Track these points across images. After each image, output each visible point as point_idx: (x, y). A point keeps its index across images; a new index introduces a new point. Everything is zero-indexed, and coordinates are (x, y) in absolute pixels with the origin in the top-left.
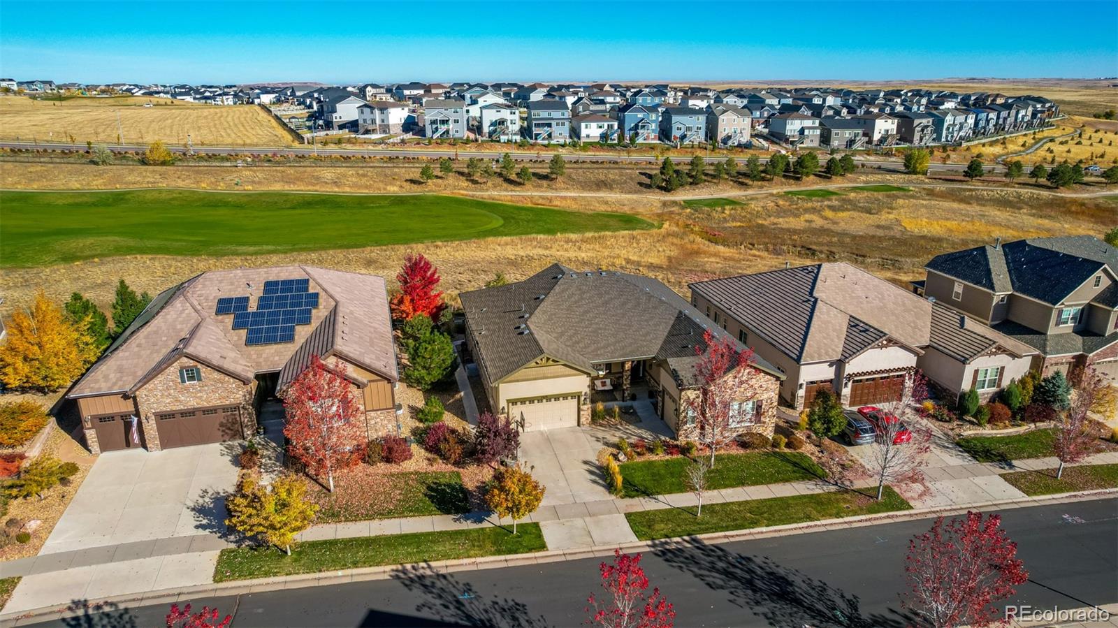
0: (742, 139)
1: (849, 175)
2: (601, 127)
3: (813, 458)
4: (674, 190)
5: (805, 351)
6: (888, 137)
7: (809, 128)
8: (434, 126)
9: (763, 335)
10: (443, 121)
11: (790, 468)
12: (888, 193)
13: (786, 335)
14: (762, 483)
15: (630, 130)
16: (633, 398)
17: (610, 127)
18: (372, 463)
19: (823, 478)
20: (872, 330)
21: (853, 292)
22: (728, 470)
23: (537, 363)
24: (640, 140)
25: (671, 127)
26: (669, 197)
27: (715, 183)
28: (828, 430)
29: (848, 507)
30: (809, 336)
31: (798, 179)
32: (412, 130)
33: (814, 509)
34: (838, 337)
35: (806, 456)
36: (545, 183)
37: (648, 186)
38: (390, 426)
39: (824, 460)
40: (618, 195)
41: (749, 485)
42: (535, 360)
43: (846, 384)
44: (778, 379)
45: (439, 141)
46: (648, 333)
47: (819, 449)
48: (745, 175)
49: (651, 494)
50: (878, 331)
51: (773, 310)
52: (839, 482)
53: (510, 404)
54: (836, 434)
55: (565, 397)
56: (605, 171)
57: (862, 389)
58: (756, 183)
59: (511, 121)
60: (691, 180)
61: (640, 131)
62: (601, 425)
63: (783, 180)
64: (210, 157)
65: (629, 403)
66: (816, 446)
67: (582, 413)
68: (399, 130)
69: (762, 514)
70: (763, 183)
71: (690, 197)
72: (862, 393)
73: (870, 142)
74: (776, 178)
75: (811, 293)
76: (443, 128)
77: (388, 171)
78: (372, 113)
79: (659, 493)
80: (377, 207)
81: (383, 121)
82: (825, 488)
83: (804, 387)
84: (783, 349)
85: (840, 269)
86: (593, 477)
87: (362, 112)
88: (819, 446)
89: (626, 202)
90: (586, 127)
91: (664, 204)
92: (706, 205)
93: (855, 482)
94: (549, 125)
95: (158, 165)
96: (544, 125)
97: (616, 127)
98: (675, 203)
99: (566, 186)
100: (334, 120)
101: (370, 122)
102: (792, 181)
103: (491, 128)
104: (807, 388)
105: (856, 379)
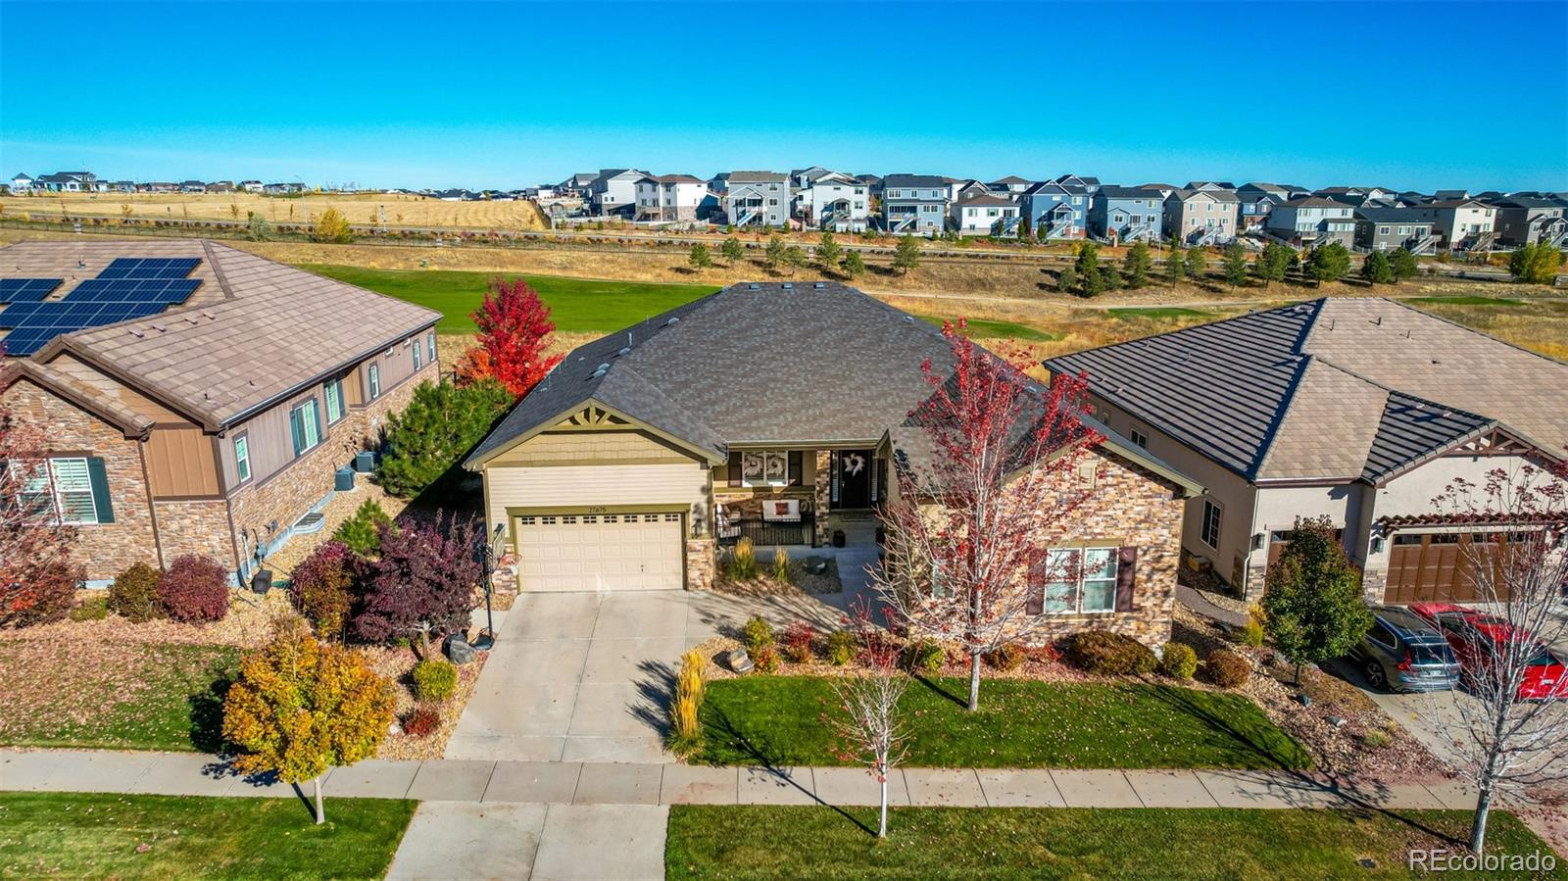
0: (1221, 235)
1: (1404, 283)
2: (993, 214)
3: (1272, 713)
4: (1096, 294)
5: (1269, 456)
6: (1479, 235)
7: (1336, 221)
8: (740, 209)
9: (1176, 431)
10: (754, 201)
11: (1200, 731)
12: (1479, 306)
13: (1227, 428)
14: (1110, 765)
15: (1040, 220)
16: (839, 540)
17: (1008, 214)
18: (137, 617)
19: (1293, 768)
20: (1447, 414)
21: (1399, 350)
22: (1019, 720)
23: (573, 420)
24: (1054, 235)
25: (1106, 216)
26: (1084, 305)
27: (1167, 287)
28: (1317, 640)
29: (1367, 863)
30: (1282, 426)
31: (1312, 286)
32: (710, 217)
33: (1256, 855)
34: (1359, 433)
35: (1251, 707)
36: (886, 279)
37: (1054, 289)
38: (215, 540)
39: (1304, 718)
40: (1001, 300)
41: (1070, 765)
42: (569, 413)
43: (1376, 542)
44: (1179, 492)
45: (744, 229)
46: (884, 395)
47: (1292, 692)
48: (1221, 278)
49: (776, 761)
50: (1467, 415)
51: (1206, 385)
52: (1342, 782)
53: (519, 521)
54: (1339, 652)
55: (651, 513)
56: (986, 266)
57: (1422, 561)
58: (1236, 289)
59: (857, 203)
60: (1126, 283)
61: (1055, 222)
62: (737, 591)
63: (1285, 286)
64: (405, 236)
65: (827, 551)
66: (1286, 684)
67: (691, 556)
68: (691, 216)
69: (1082, 852)
70: (1250, 290)
71: (1122, 305)
72: (1420, 572)
73: (1444, 243)
74: (1272, 284)
75: (1296, 349)
76: (753, 211)
77: (649, 258)
78: (654, 190)
79: (798, 761)
80: (605, 294)
81: (669, 202)
82: (1295, 794)
83: (1266, 542)
84: (1216, 453)
85: (1369, 309)
86: (644, 702)
87: (641, 190)
88: (1295, 685)
89: (1011, 308)
90: (971, 214)
91: (1076, 313)
92: (1147, 315)
93: (1394, 789)
94: (913, 210)
95: (330, 242)
96: (904, 210)
97: (1017, 214)
98: (1095, 311)
99: (918, 284)
100: (604, 202)
101: (650, 203)
102: (1300, 288)
103: (825, 214)
104: (1272, 547)
105: (1403, 531)
